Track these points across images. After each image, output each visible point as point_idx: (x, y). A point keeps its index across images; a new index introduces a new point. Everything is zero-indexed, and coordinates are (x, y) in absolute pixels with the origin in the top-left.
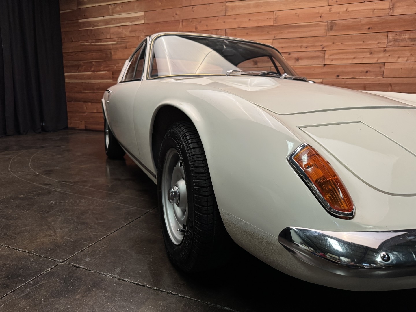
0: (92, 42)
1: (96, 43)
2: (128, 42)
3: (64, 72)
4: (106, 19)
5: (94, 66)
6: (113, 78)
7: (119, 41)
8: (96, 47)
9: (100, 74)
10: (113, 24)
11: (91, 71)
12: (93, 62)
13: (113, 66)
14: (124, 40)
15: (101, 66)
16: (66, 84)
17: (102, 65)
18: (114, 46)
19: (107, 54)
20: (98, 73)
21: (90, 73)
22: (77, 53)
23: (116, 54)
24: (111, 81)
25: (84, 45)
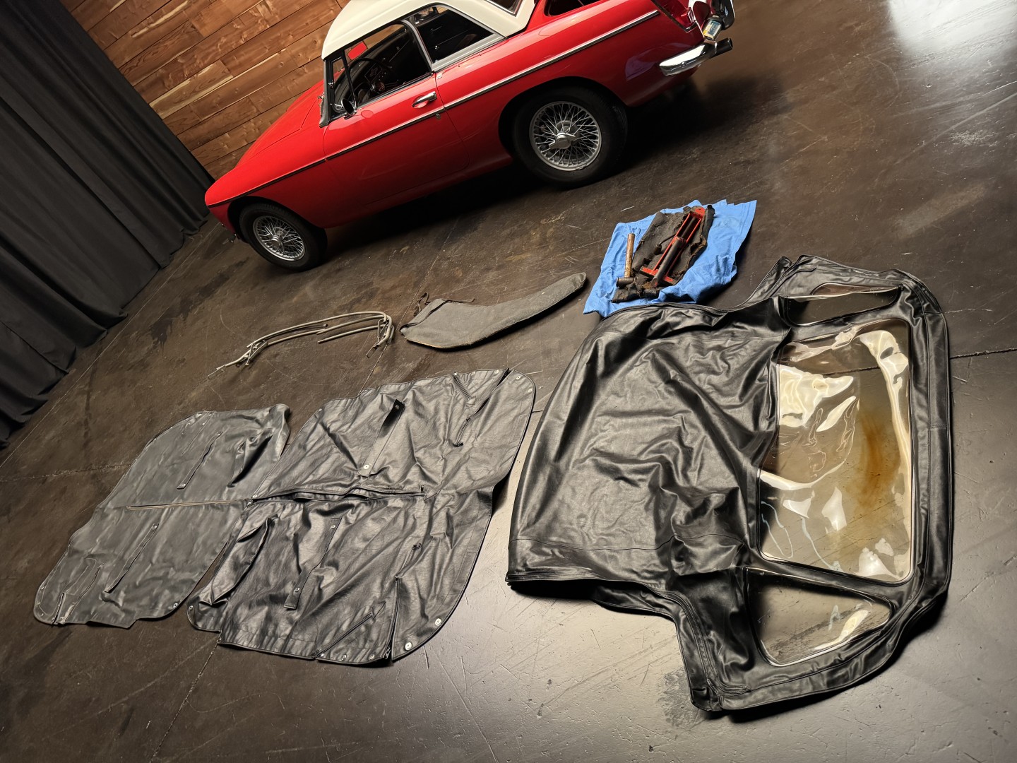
0: (149, 24)
1: (155, 22)
3: (147, 102)
5: (184, 67)
6: (229, 70)
8: (161, 29)
9: (204, 76)
11: (188, 78)
12: (176, 59)
13: (214, 48)
15: (196, 59)
16: (166, 123)
17: (195, 57)
18: (189, 11)
19: (188, 33)
20: (200, 74)
21: (187, 82)
22: (139, 57)
23: (203, 25)
24: (231, 77)
25: (139, 37)
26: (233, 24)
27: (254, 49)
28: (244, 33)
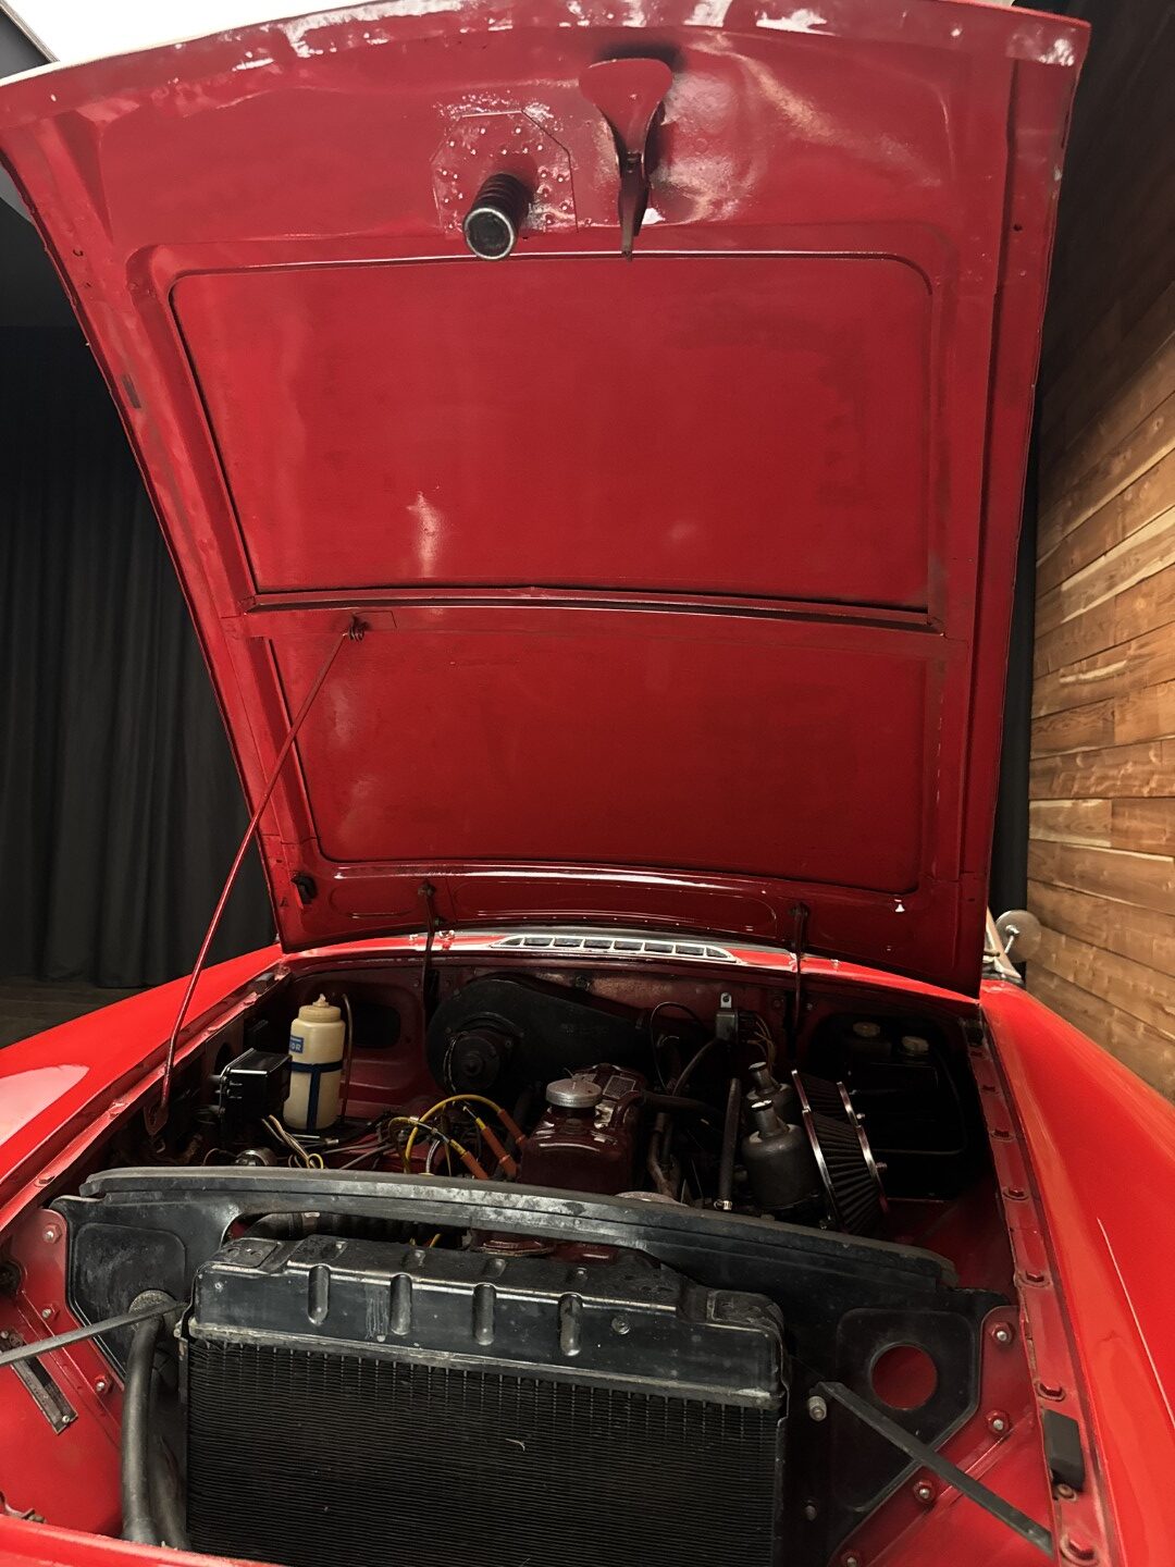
0: (1080, 672)
1: (1086, 672)
2: (1151, 655)
3: (1030, 797)
4: (1109, 564)
5: (1078, 775)
6: (1112, 829)
7: (1131, 652)
8: (1086, 690)
9: (1086, 812)
10: (1123, 579)
11: (1072, 799)
12: (1075, 755)
13: (1115, 773)
14: (1142, 647)
15: (1093, 773)
16: (1031, 848)
17: (1093, 769)
18: (1121, 682)
19: (1105, 719)
20: (1085, 805)
21: (1068, 804)
22: (1052, 718)
23: (1123, 720)
24: (1108, 844)
25: (1065, 685)
26: (1150, 748)
27: (1151, 820)
28: (1156, 777)
